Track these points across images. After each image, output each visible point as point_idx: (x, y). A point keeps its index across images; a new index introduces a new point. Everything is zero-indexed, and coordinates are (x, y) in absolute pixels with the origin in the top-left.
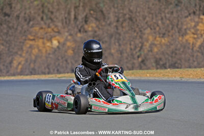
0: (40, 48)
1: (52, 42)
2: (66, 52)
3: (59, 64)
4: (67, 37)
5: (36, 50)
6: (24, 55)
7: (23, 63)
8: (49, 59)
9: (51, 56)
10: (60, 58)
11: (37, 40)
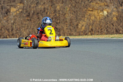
0: (96, 16)
1: (103, 12)
2: (112, 18)
3: (108, 26)
4: (113, 9)
5: (93, 17)
6: (85, 20)
7: (85, 25)
8: (101, 23)
9: (102, 21)
10: (108, 23)
11: (94, 11)
